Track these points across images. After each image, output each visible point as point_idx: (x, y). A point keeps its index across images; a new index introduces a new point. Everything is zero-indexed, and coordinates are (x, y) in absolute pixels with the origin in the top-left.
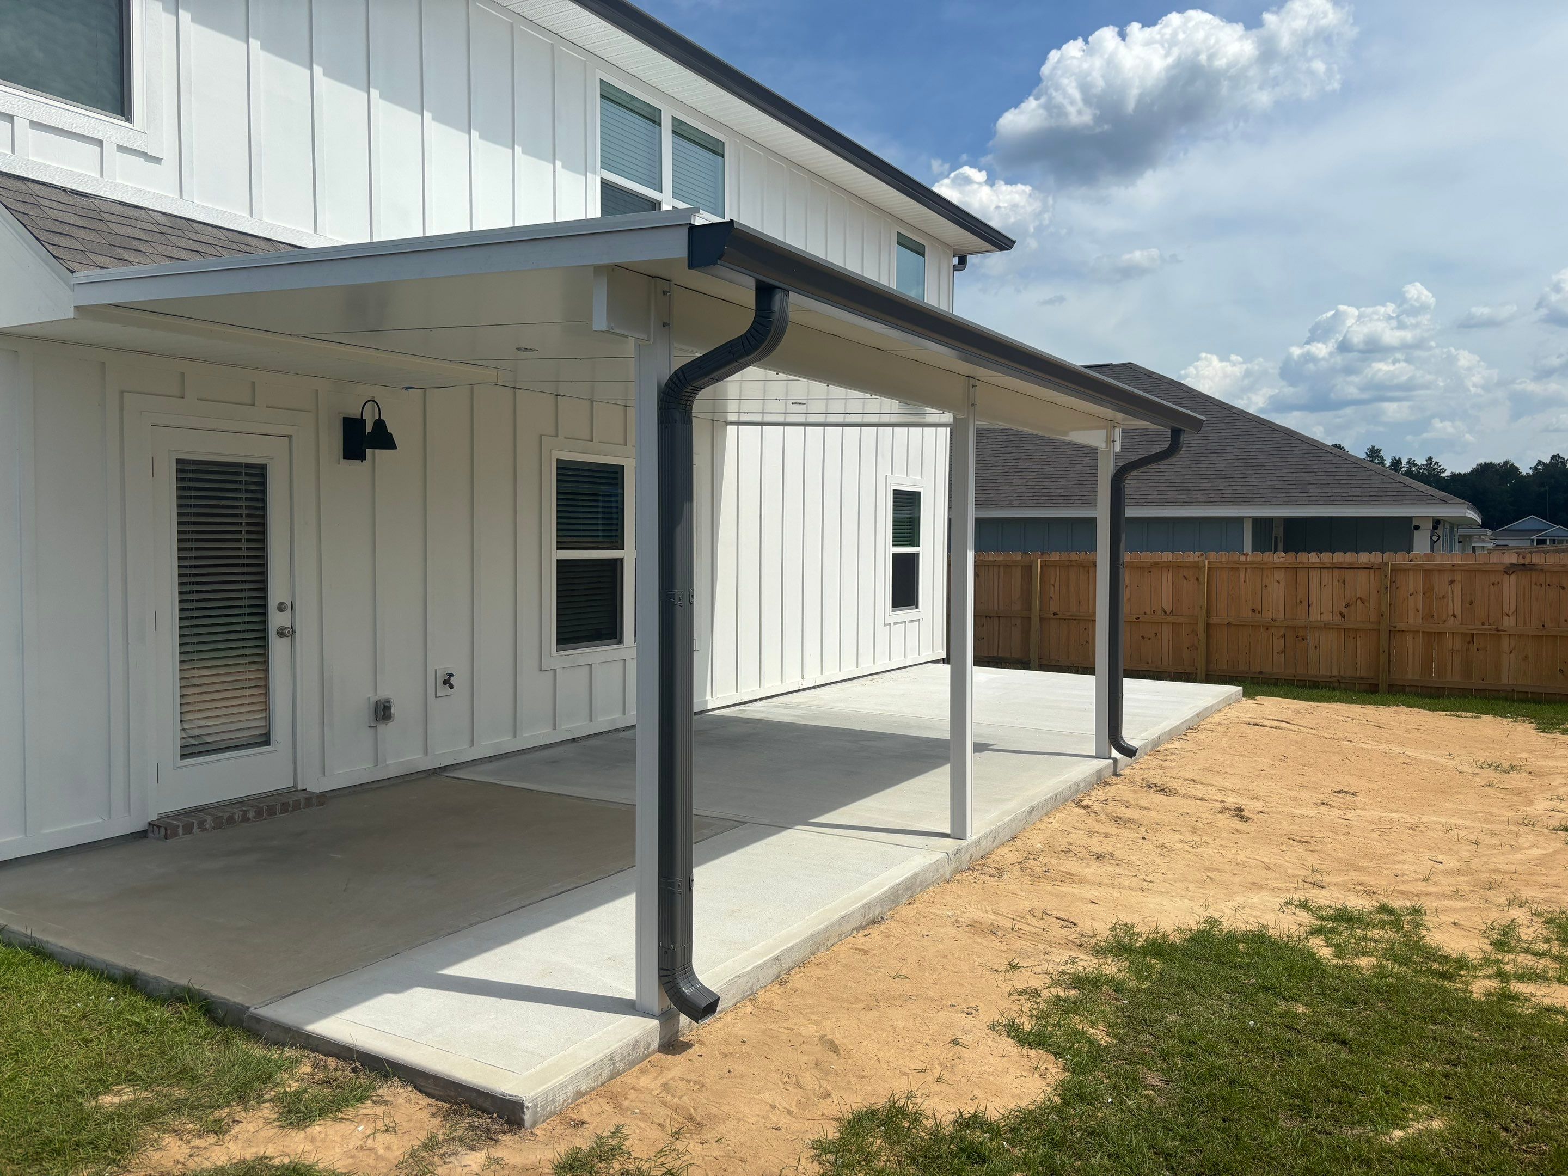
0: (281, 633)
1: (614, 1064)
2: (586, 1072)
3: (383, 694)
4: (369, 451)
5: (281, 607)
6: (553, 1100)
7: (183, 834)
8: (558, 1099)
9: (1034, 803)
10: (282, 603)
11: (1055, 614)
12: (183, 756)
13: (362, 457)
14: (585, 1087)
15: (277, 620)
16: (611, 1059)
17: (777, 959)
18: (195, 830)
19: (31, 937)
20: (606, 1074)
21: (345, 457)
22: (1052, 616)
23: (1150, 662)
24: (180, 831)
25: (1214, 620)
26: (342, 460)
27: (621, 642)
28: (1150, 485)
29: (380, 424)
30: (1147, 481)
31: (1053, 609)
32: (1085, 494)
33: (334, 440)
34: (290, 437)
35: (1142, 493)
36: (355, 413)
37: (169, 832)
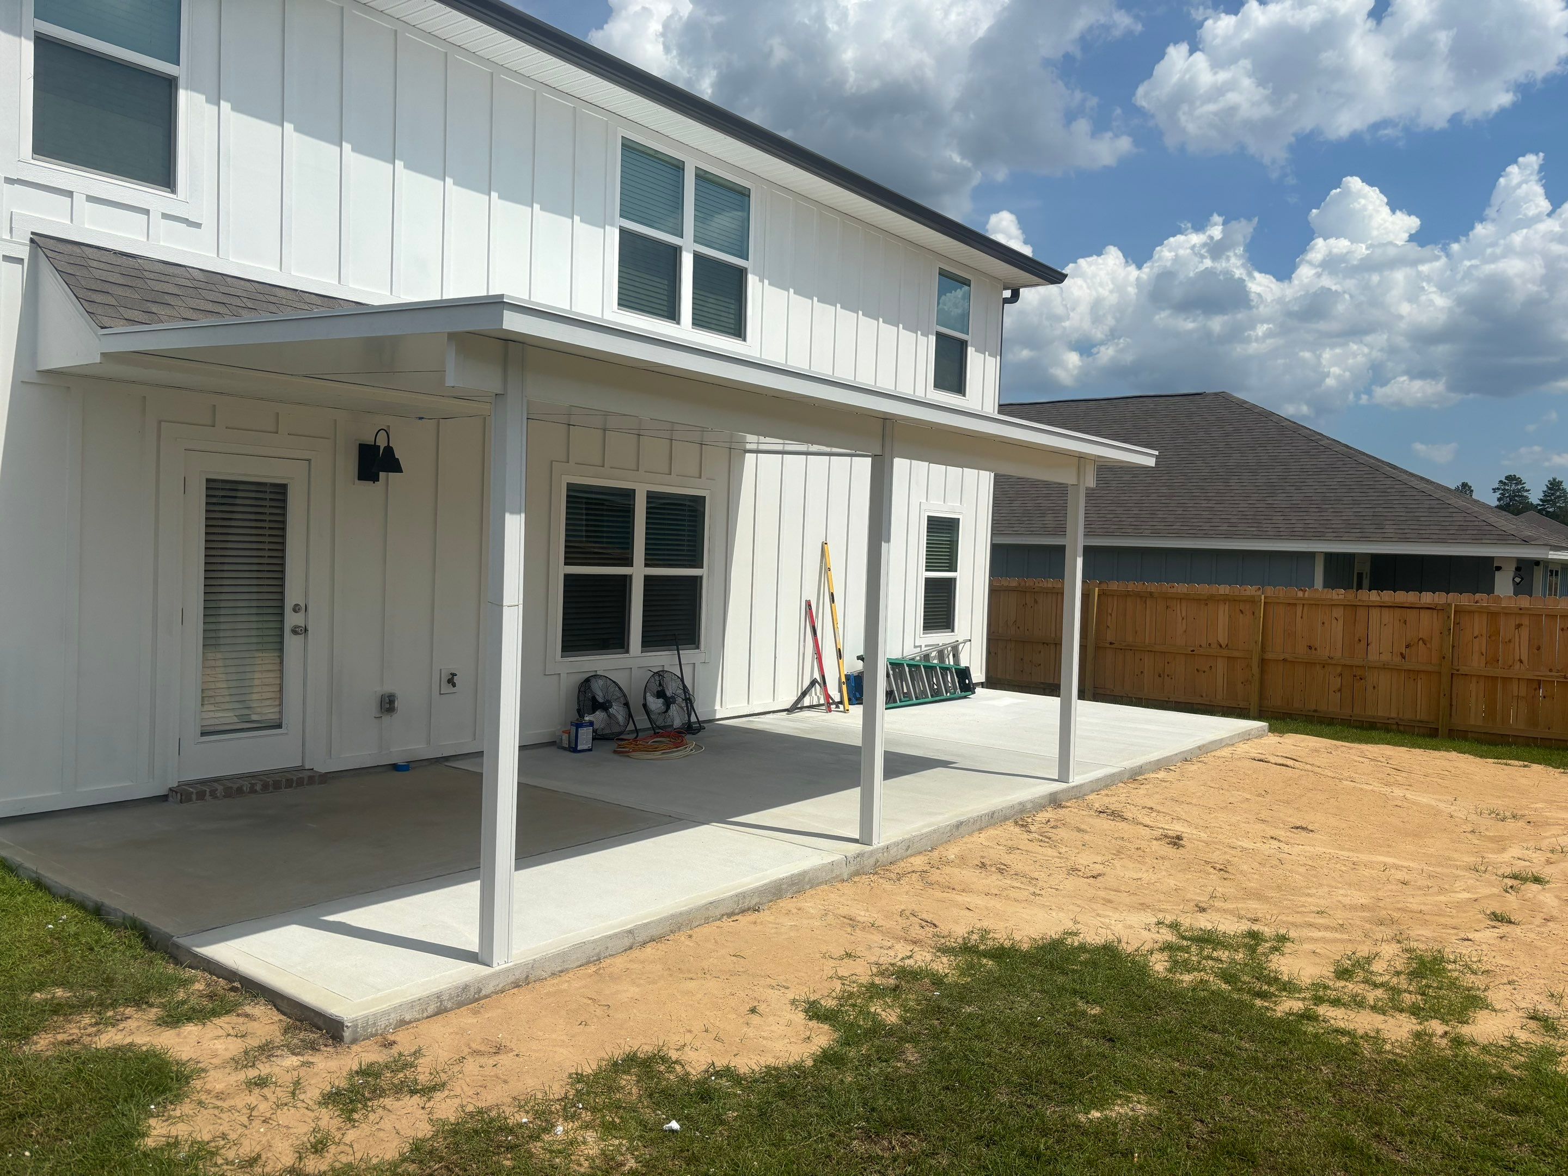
0: (295, 631)
1: (441, 1002)
2: (411, 1005)
3: (388, 688)
4: (382, 475)
5: (296, 609)
6: (375, 1023)
7: (197, 800)
8: (379, 1024)
9: (962, 818)
10: (297, 605)
11: (1111, 643)
12: (203, 734)
13: (375, 479)
14: (409, 1017)
15: (291, 619)
16: (438, 997)
17: (630, 932)
18: (208, 797)
19: (36, 873)
20: (432, 1009)
21: (360, 478)
22: (1108, 645)
23: (1204, 695)
24: (194, 797)
25: (1269, 656)
26: (357, 481)
27: (627, 652)
28: (1223, 517)
29: (389, 450)
30: (1220, 513)
31: (1110, 636)
32: (1155, 524)
33: (350, 464)
34: (309, 460)
35: (1212, 524)
36: (369, 440)
37: (183, 797)
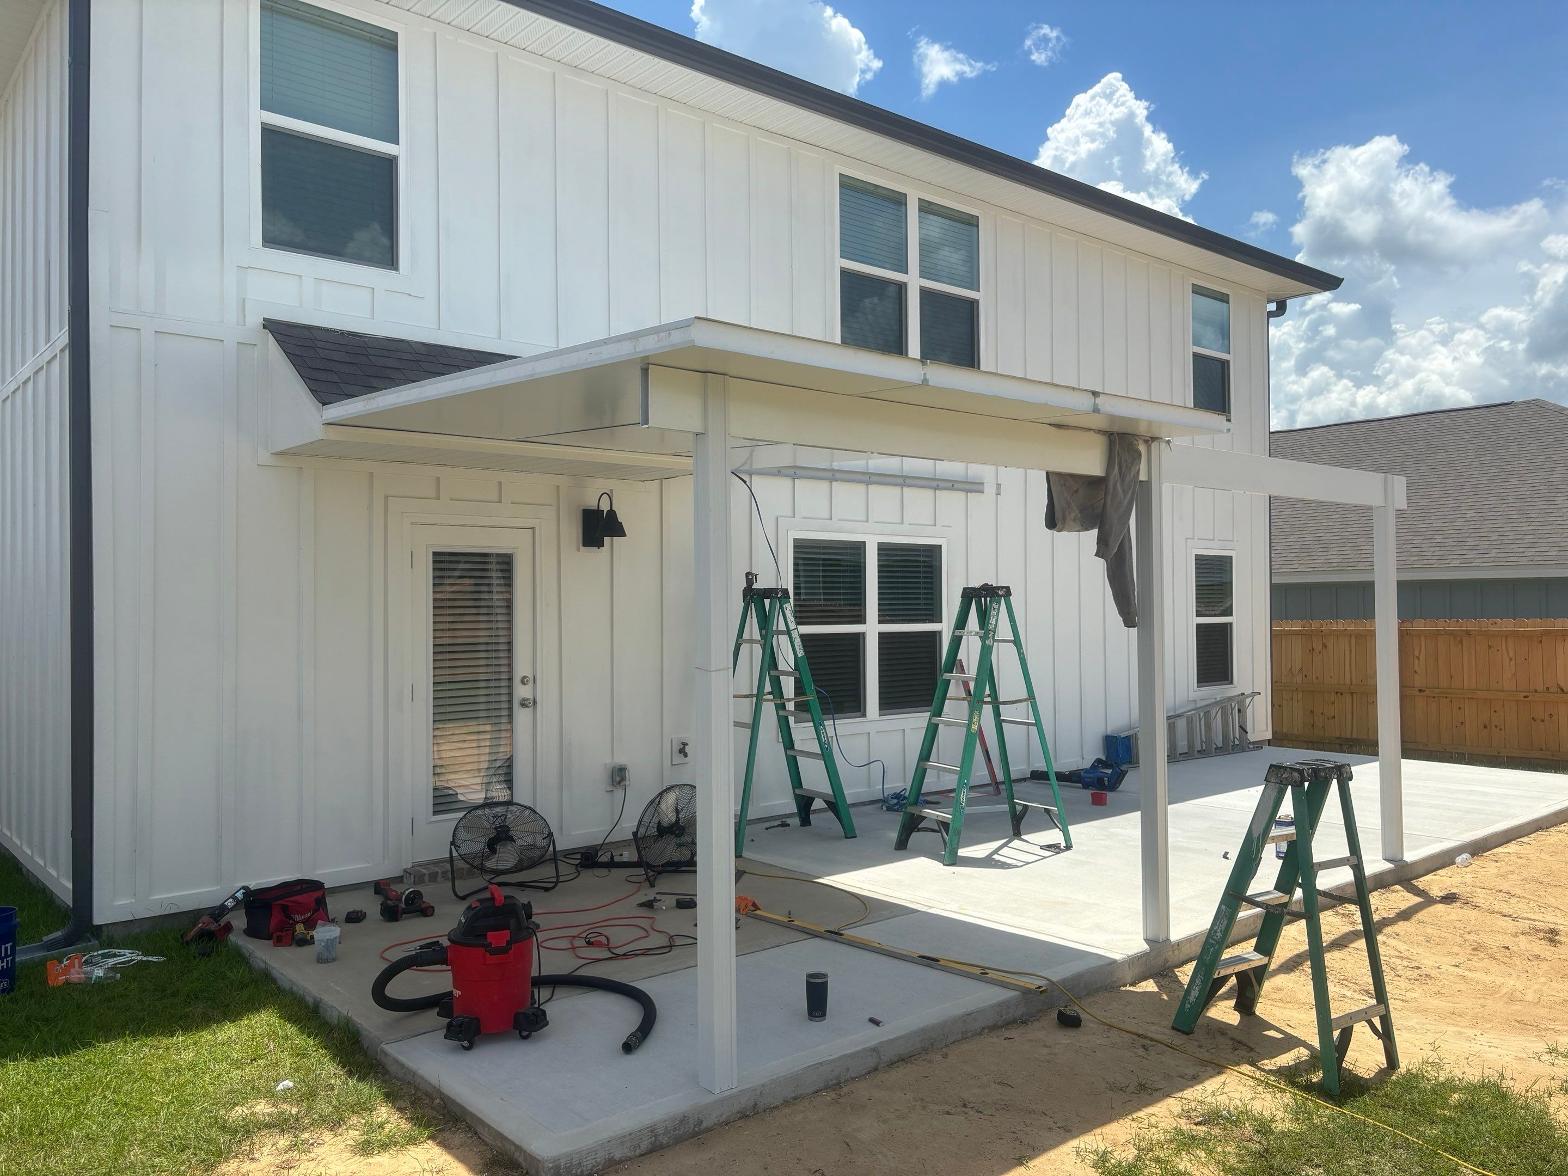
0: (523, 704)
1: (655, 1136)
2: (621, 1140)
3: (620, 760)
4: (607, 540)
5: (524, 681)
10: (525, 677)
12: (435, 813)
13: (600, 544)
14: (620, 1156)
15: (522, 692)
16: (652, 1131)
17: (874, 1050)
18: (440, 878)
20: (645, 1146)
21: (585, 545)
24: (427, 878)
26: (582, 548)
27: (864, 715)
29: (612, 513)
33: (572, 530)
34: (533, 529)
36: (592, 503)
